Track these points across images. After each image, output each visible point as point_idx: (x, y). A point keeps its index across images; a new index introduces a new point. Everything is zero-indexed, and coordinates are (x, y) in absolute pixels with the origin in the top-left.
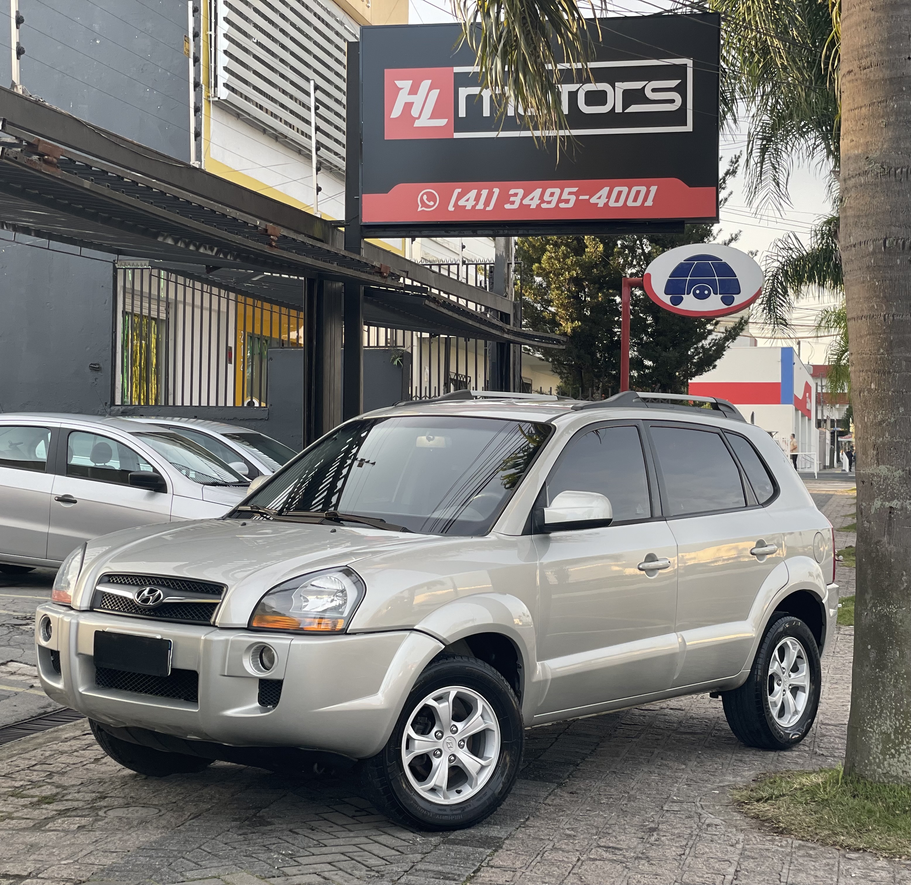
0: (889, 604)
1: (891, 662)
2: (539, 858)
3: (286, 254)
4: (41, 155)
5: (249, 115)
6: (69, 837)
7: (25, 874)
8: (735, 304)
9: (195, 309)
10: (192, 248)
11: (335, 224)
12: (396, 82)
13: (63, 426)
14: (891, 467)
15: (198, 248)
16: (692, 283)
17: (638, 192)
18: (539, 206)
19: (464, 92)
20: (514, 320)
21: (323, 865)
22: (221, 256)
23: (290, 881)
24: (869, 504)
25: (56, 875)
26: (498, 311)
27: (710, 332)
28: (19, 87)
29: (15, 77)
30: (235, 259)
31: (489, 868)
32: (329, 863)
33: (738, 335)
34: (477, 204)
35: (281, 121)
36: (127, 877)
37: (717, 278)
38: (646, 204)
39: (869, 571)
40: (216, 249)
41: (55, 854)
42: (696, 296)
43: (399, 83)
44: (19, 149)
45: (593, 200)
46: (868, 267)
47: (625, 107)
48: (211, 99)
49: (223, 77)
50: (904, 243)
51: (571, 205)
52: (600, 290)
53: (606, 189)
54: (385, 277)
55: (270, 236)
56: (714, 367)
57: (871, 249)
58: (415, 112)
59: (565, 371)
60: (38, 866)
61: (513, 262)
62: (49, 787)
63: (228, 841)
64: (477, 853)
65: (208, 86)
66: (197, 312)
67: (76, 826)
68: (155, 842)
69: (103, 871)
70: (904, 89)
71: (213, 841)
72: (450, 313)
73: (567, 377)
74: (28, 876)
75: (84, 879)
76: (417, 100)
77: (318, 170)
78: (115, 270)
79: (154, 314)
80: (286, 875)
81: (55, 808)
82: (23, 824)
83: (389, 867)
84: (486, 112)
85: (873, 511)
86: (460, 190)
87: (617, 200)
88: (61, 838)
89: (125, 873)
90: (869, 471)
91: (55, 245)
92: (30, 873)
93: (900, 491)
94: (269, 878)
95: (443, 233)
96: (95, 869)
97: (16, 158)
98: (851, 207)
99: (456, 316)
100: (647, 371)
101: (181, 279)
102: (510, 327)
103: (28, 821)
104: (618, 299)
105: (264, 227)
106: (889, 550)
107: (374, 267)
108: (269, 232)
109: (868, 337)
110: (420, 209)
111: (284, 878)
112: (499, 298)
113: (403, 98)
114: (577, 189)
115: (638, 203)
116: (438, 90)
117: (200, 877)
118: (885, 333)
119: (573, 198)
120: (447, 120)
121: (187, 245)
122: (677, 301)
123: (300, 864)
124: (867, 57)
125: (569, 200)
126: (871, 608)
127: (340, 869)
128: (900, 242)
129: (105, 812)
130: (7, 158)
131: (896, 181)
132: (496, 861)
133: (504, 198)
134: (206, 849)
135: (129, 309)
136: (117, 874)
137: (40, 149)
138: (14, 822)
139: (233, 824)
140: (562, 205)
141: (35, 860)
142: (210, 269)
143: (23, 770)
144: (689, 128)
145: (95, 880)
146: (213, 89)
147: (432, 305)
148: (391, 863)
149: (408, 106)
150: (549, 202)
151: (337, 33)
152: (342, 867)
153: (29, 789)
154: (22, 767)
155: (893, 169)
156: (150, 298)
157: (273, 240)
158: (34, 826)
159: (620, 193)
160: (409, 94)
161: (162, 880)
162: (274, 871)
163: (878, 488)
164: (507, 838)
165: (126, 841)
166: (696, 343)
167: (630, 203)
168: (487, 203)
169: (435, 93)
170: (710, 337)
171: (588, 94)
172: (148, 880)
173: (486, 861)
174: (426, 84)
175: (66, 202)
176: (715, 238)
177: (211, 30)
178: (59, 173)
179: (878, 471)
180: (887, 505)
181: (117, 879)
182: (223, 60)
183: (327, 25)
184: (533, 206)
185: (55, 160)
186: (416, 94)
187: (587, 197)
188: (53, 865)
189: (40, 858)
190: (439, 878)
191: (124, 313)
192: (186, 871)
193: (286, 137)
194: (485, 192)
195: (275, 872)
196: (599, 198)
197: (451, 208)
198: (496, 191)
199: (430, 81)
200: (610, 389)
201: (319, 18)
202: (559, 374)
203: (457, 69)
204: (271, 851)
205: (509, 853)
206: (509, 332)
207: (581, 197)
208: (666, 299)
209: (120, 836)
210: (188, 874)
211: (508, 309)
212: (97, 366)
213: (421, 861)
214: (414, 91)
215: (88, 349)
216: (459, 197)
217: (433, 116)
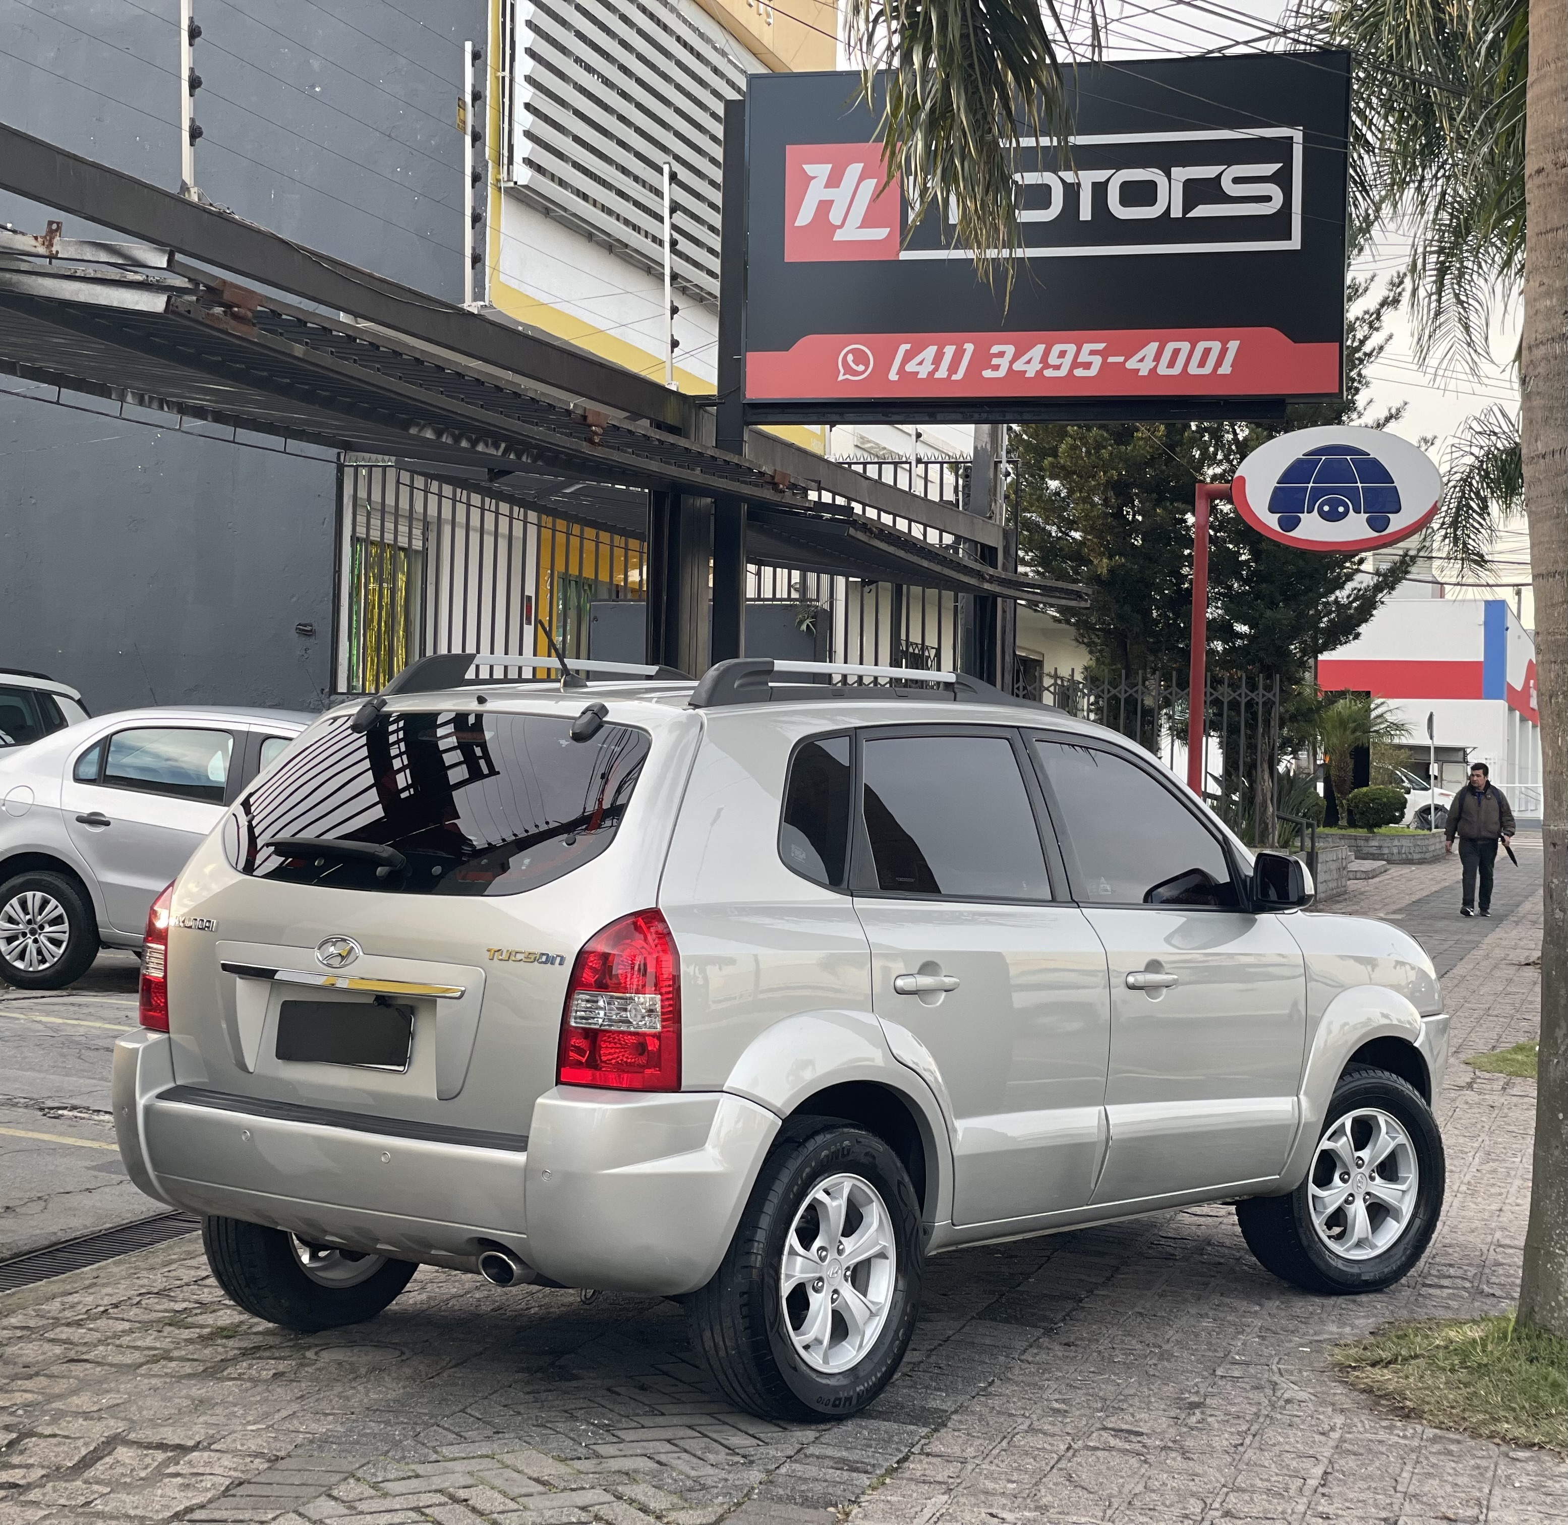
2: (1004, 1443)
3: (617, 456)
4: (228, 306)
5: (565, 210)
6: (259, 1389)
7: (191, 1443)
8: (1390, 530)
9: (471, 533)
10: (464, 444)
11: (701, 402)
12: (805, 167)
13: (254, 729)
15: (474, 444)
16: (1316, 494)
17: (1207, 351)
18: (1039, 373)
20: (1005, 557)
21: (658, 1443)
22: (512, 456)
23: (604, 1465)
24: (1564, 881)
25: (239, 1447)
26: (977, 543)
27: (1349, 577)
28: (193, 190)
29: (187, 175)
30: (534, 461)
31: (922, 1457)
32: (669, 1441)
33: (1398, 580)
34: (936, 369)
35: (618, 218)
36: (350, 1452)
37: (1359, 485)
38: (1220, 371)
39: (1562, 991)
40: (503, 445)
41: (238, 1414)
42: (1323, 515)
43: (810, 169)
44: (194, 298)
45: (1131, 364)
47: (1186, 209)
48: (503, 185)
49: (523, 148)
51: (1093, 372)
52: (1158, 502)
53: (1153, 346)
54: (783, 492)
55: (590, 426)
56: (1357, 636)
58: (835, 217)
59: (1097, 640)
60: (211, 1432)
61: (1004, 459)
62: (228, 1312)
63: (510, 1402)
64: (904, 1432)
65: (498, 163)
66: (474, 537)
67: (271, 1373)
68: (394, 1401)
69: (312, 1442)
71: (486, 1402)
72: (891, 549)
73: (1101, 651)
74: (195, 1448)
75: (282, 1454)
76: (840, 196)
77: (674, 310)
78: (340, 469)
79: (403, 541)
80: (598, 1456)
81: (237, 1345)
82: (188, 1368)
83: (761, 1450)
84: (954, 218)
86: (908, 346)
87: (1171, 364)
88: (247, 1390)
89: (347, 1447)
90: (1565, 826)
91: (244, 435)
92: (199, 1443)
94: (572, 1459)
95: (880, 417)
96: (300, 1438)
97: (189, 312)
99: (901, 553)
100: (1239, 642)
101: (447, 490)
102: (999, 572)
103: (196, 1363)
104: (1190, 519)
105: (579, 411)
107: (762, 474)
108: (590, 420)
110: (841, 378)
111: (594, 1461)
112: (979, 520)
113: (816, 193)
114: (1104, 345)
115: (1207, 370)
116: (874, 182)
117: (463, 1455)
119: (1097, 361)
120: (888, 230)
121: (457, 440)
122: (1290, 523)
123: (622, 1441)
125: (1091, 363)
127: (686, 1451)
129: (316, 1354)
130: (174, 312)
132: (936, 1447)
133: (982, 360)
134: (473, 1413)
135: (361, 532)
136: (334, 1447)
137: (227, 296)
138: (173, 1364)
139: (518, 1376)
140: (1079, 372)
141: (206, 1423)
142: (496, 474)
143: (187, 1285)
144: (1295, 243)
145: (298, 1456)
146: (506, 167)
147: (860, 536)
148: (767, 1444)
149: (825, 206)
150: (1057, 367)
151: (716, 71)
152: (687, 1448)
153: (196, 1315)
154: (186, 1279)
156: (397, 515)
157: (596, 433)
158: (203, 1371)
159: (1176, 352)
160: (826, 186)
161: (404, 1458)
162: (580, 1450)
164: (956, 1412)
165: (348, 1399)
166: (1325, 595)
167: (1193, 370)
168: (953, 368)
169: (870, 185)
170: (1349, 586)
171: (1126, 187)
172: (382, 1458)
173: (919, 1446)
174: (854, 170)
175: (265, 374)
176: (1360, 415)
177: (504, 70)
178: (255, 334)
181: (333, 1454)
182: (523, 120)
183: (698, 56)
184: (1030, 374)
185: (250, 314)
187: (1121, 359)
188: (235, 1432)
189: (214, 1420)
190: (842, 1469)
191: (355, 539)
192: (441, 1445)
193: (626, 246)
194: (950, 350)
195: (582, 1451)
196: (1141, 360)
197: (893, 376)
198: (969, 348)
199: (860, 166)
200: (1174, 673)
201: (685, 45)
202: (1087, 645)
204: (576, 1419)
205: (956, 1434)
206: (992, 579)
207: (1111, 359)
208: (1272, 521)
209: (340, 1389)
210: (445, 1451)
211: (994, 540)
212: (309, 628)
213: (814, 1442)
214: (834, 181)
215: (294, 599)
216: (908, 357)
217: (866, 223)
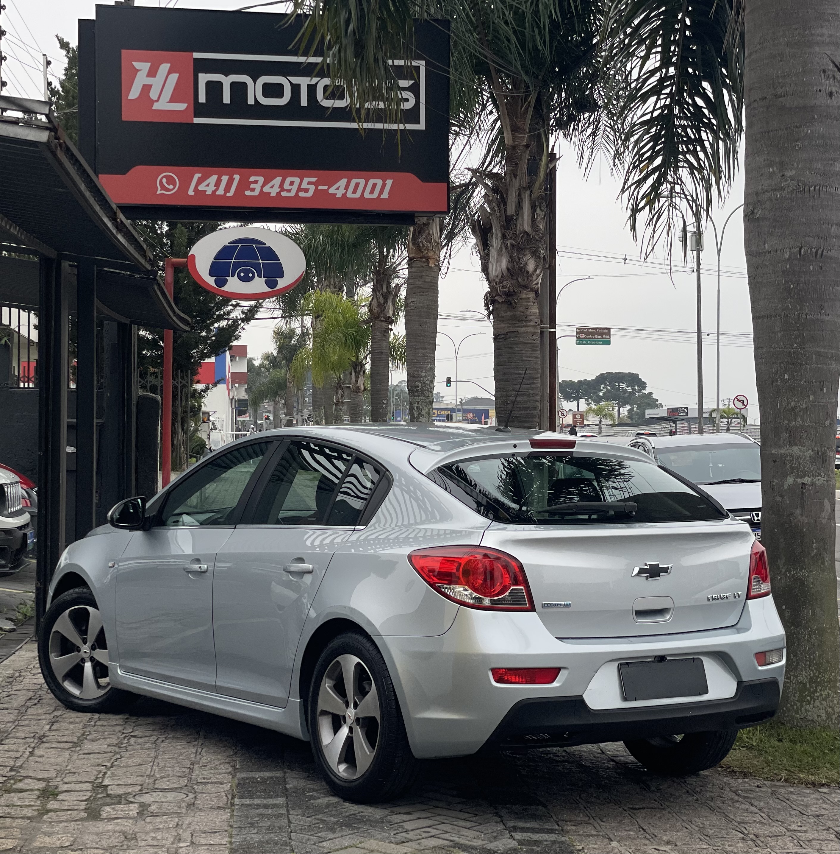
0: (802, 569)
1: (804, 620)
8: (278, 287)
12: (134, 63)
14: (802, 448)
16: (236, 266)
17: (375, 185)
19: (204, 78)
24: (781, 481)
33: (253, 317)
34: (217, 189)
38: (382, 197)
39: (782, 540)
42: (240, 278)
43: (137, 65)
45: (332, 191)
46: (783, 272)
50: (817, 252)
51: (310, 194)
53: (344, 181)
57: (787, 256)
58: (153, 95)
62: (29, 780)
70: (816, 117)
76: (156, 82)
84: (227, 100)
85: (786, 487)
86: (200, 175)
87: (354, 192)
90: (782, 451)
93: (810, 469)
98: (766, 219)
106: (802, 521)
109: (782, 333)
110: (159, 192)
113: (141, 80)
114: (316, 179)
115: (375, 195)
116: (177, 75)
118: (798, 330)
119: (312, 188)
120: (186, 105)
122: (221, 283)
124: (782, 88)
125: (309, 189)
126: (786, 571)
128: (814, 250)
131: (810, 197)
133: (244, 185)
140: (302, 194)
144: (422, 126)
149: (147, 88)
150: (289, 191)
155: (807, 187)
159: (357, 185)
160: (147, 76)
163: (791, 467)
167: (367, 195)
168: (228, 188)
169: (174, 77)
174: (165, 67)
179: (791, 452)
180: (799, 481)
184: (273, 194)
186: (154, 76)
187: (326, 187)
194: (225, 178)
196: (338, 189)
197: (191, 192)
198: (237, 177)
199: (168, 65)
203: (196, 55)
207: (320, 187)
208: (211, 281)
214: (152, 73)
216: (199, 182)
217: (173, 100)
